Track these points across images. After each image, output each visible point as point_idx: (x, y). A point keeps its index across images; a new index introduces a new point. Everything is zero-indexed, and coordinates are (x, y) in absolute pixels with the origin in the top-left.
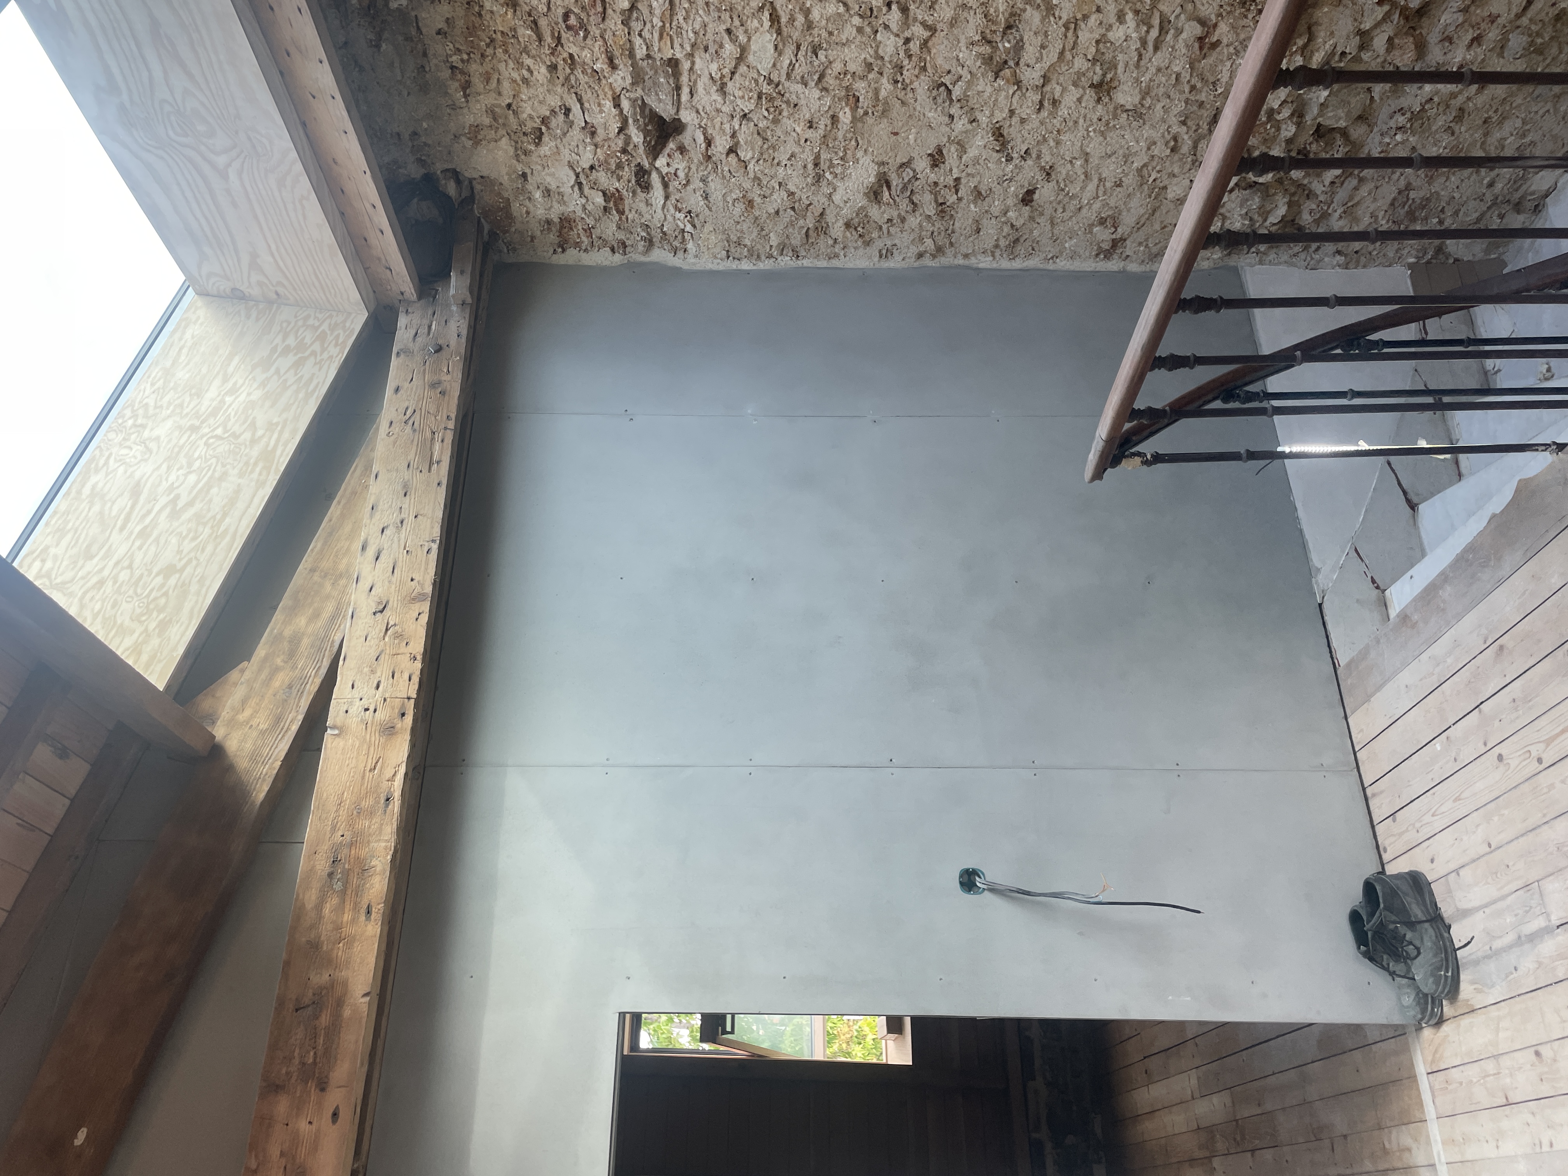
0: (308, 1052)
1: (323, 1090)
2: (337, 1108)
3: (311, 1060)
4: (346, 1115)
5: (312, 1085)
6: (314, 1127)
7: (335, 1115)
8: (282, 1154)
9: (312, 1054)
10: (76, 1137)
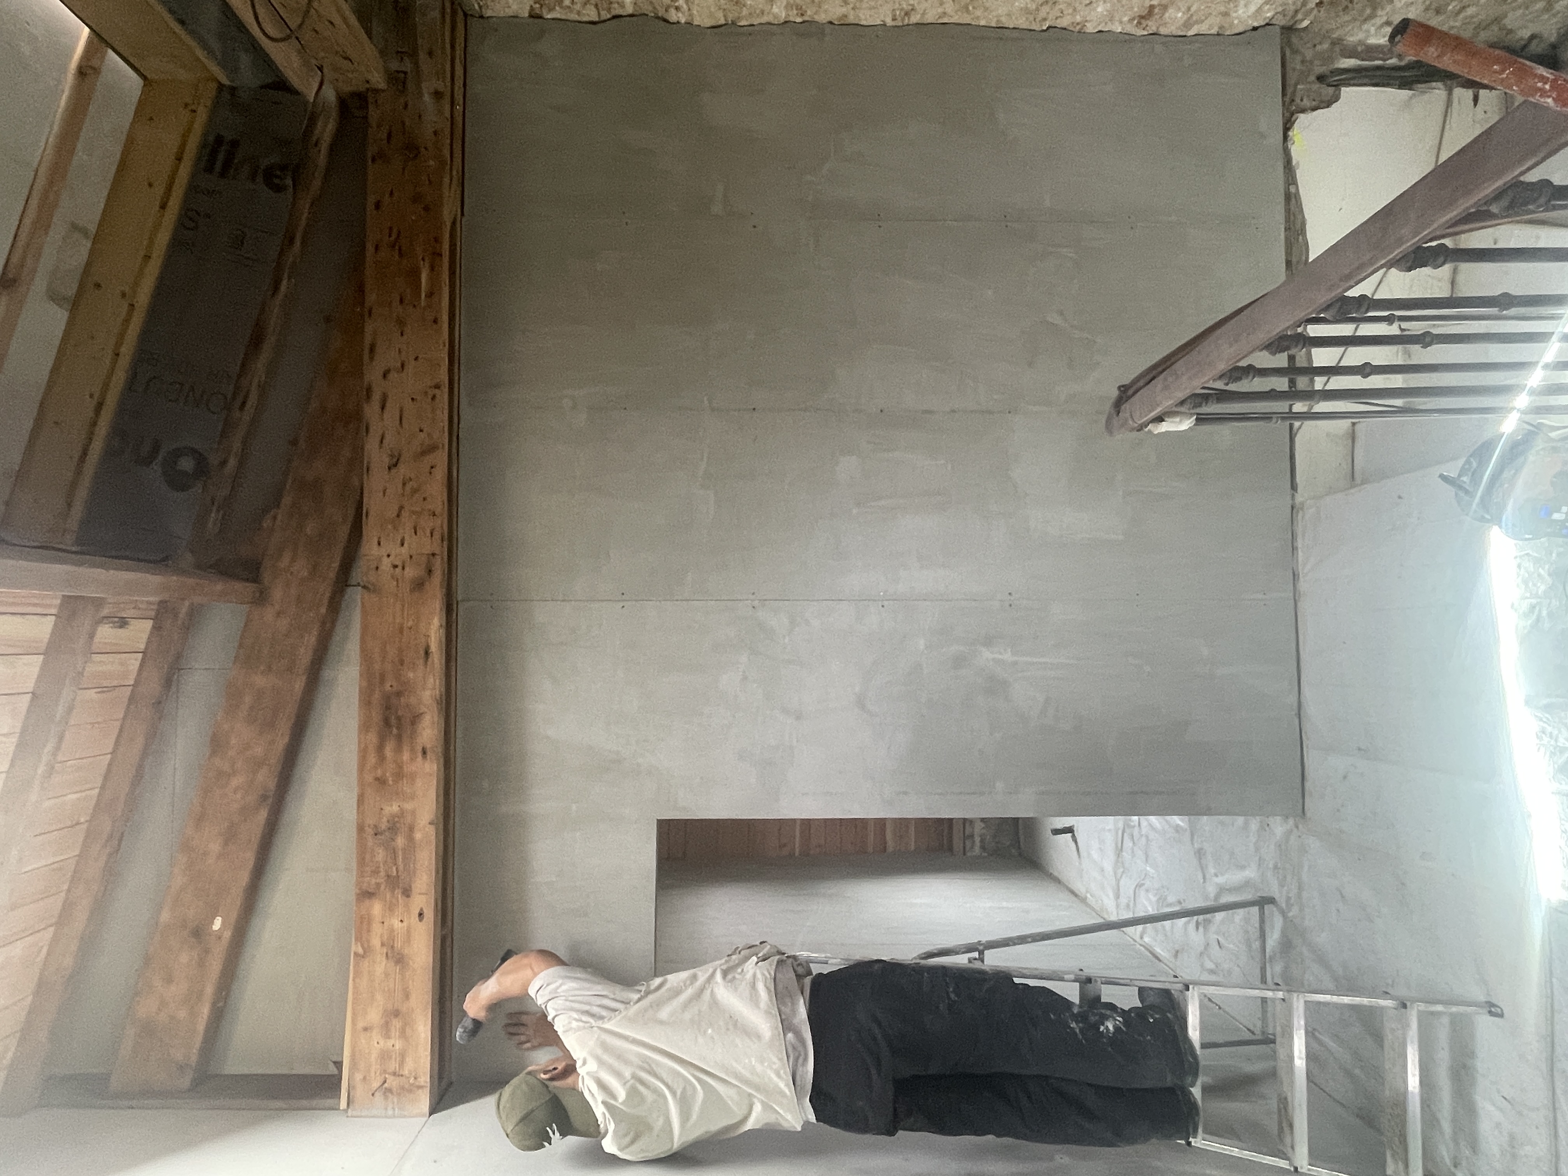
0: (391, 868)
1: (408, 896)
2: (422, 909)
3: (395, 874)
4: (429, 914)
5: (398, 892)
6: (405, 924)
7: (421, 915)
8: (383, 945)
9: (394, 869)
10: (212, 923)
